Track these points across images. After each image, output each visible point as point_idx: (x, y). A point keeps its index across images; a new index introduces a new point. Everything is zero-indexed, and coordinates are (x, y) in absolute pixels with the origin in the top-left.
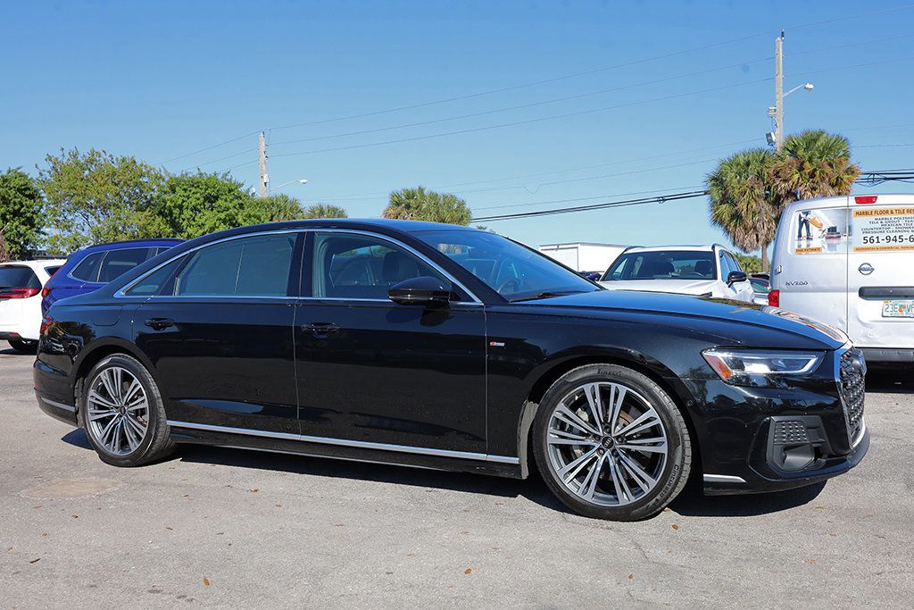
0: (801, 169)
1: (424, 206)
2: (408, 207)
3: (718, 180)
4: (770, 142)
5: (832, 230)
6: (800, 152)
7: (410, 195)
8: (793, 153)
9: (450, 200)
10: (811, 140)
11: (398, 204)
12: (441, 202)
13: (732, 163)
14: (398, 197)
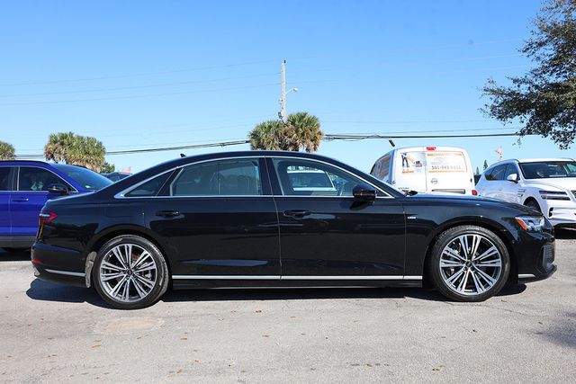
0: (297, 131)
1: (74, 144)
2: (62, 144)
3: (255, 135)
4: (280, 117)
5: (418, 162)
6: (297, 123)
7: (64, 137)
8: (293, 123)
9: (92, 141)
10: (302, 117)
11: (55, 142)
12: (86, 142)
13: (263, 126)
14: (56, 137)
